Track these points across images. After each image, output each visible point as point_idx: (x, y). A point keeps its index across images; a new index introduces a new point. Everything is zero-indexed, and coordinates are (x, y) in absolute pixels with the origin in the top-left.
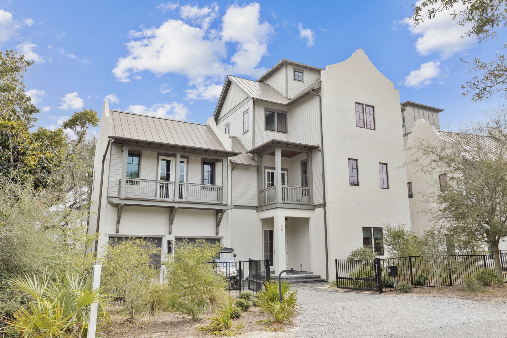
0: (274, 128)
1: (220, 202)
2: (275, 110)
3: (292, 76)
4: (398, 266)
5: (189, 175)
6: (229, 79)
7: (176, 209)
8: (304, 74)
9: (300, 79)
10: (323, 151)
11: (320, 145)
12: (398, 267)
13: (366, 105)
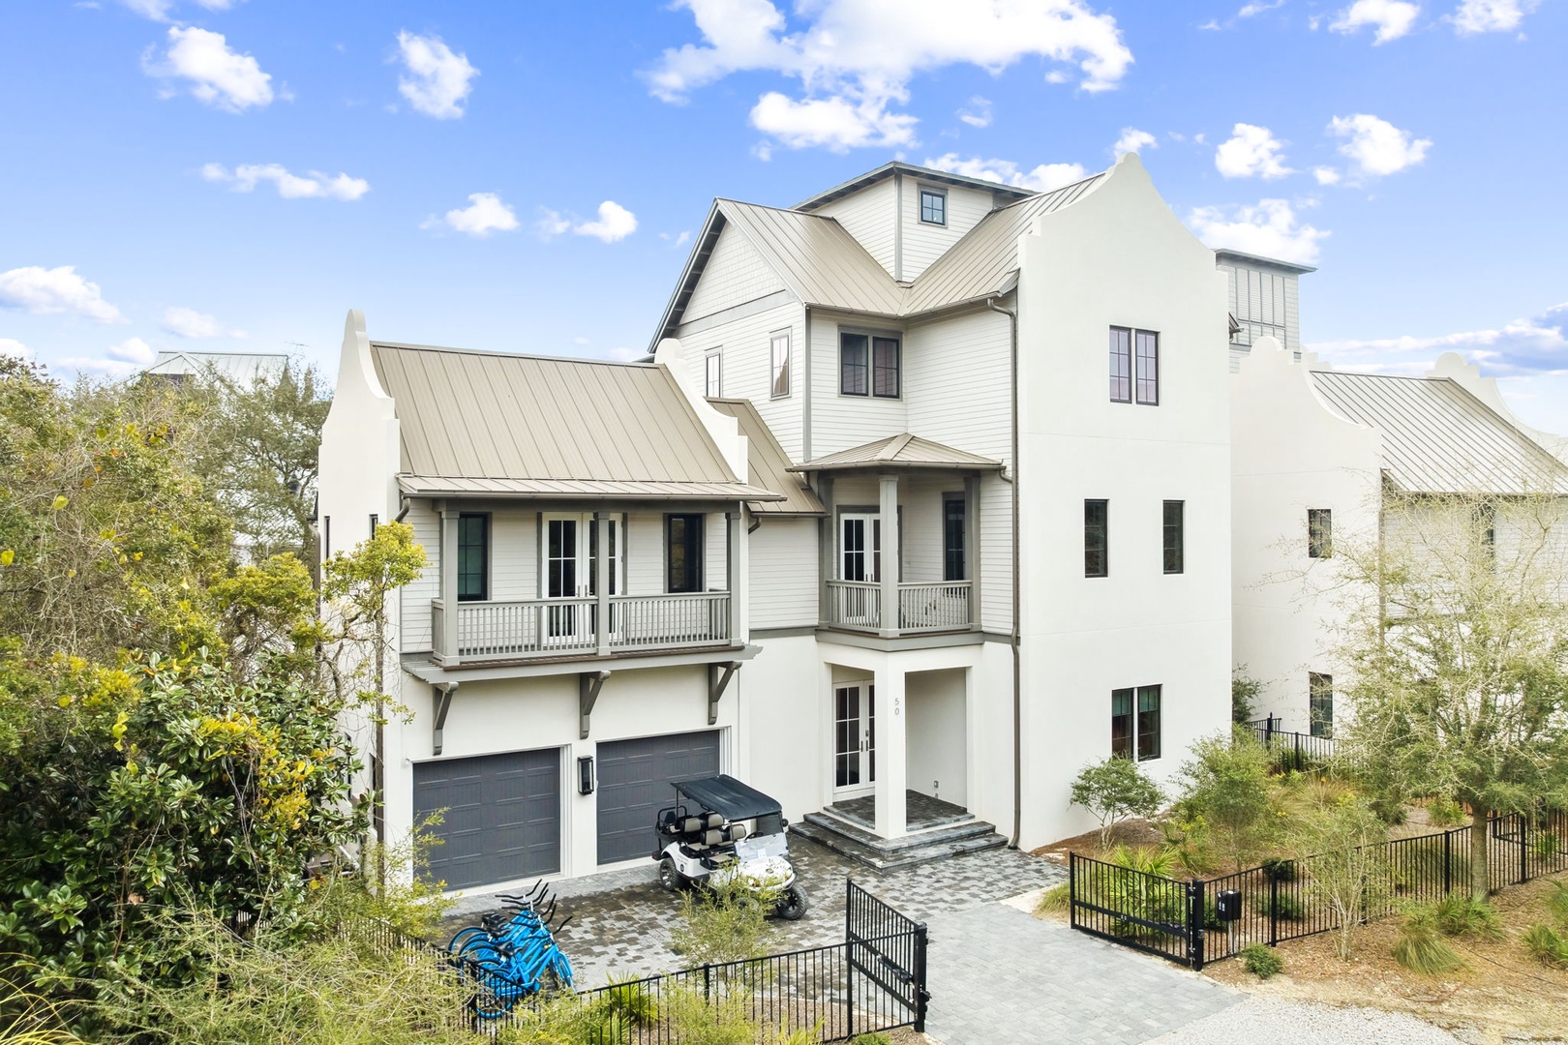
0: (864, 387)
1: (724, 642)
2: (866, 329)
3: (916, 211)
4: (1243, 894)
5: (629, 559)
6: (719, 213)
7: (605, 678)
8: (949, 200)
9: (938, 218)
10: (1017, 483)
11: (1008, 464)
12: (1243, 897)
13: (1138, 331)
